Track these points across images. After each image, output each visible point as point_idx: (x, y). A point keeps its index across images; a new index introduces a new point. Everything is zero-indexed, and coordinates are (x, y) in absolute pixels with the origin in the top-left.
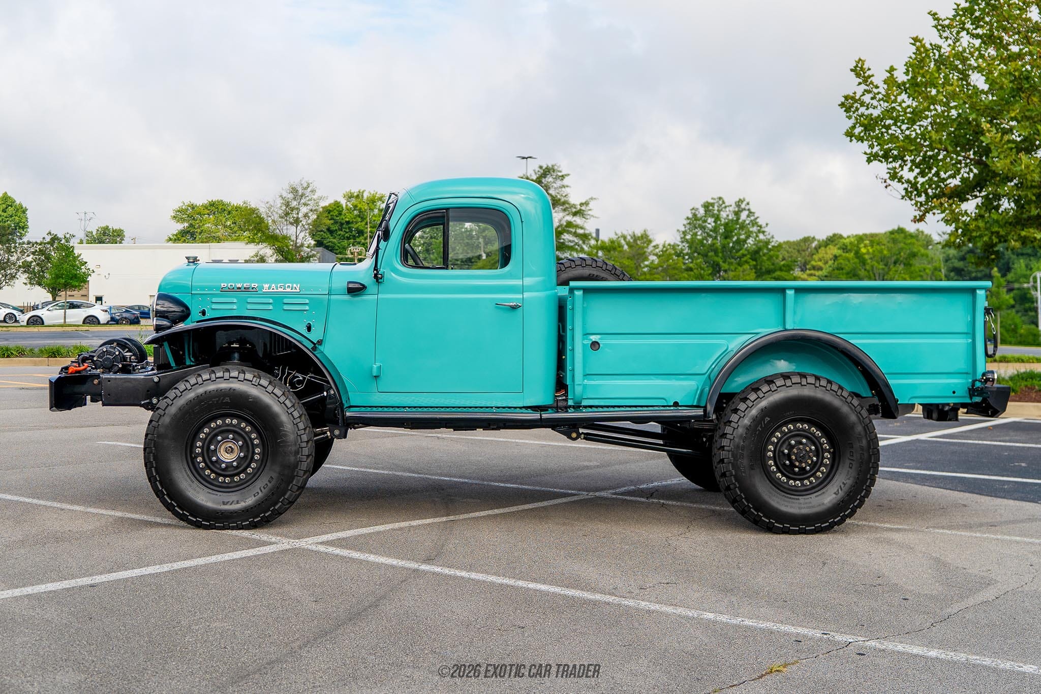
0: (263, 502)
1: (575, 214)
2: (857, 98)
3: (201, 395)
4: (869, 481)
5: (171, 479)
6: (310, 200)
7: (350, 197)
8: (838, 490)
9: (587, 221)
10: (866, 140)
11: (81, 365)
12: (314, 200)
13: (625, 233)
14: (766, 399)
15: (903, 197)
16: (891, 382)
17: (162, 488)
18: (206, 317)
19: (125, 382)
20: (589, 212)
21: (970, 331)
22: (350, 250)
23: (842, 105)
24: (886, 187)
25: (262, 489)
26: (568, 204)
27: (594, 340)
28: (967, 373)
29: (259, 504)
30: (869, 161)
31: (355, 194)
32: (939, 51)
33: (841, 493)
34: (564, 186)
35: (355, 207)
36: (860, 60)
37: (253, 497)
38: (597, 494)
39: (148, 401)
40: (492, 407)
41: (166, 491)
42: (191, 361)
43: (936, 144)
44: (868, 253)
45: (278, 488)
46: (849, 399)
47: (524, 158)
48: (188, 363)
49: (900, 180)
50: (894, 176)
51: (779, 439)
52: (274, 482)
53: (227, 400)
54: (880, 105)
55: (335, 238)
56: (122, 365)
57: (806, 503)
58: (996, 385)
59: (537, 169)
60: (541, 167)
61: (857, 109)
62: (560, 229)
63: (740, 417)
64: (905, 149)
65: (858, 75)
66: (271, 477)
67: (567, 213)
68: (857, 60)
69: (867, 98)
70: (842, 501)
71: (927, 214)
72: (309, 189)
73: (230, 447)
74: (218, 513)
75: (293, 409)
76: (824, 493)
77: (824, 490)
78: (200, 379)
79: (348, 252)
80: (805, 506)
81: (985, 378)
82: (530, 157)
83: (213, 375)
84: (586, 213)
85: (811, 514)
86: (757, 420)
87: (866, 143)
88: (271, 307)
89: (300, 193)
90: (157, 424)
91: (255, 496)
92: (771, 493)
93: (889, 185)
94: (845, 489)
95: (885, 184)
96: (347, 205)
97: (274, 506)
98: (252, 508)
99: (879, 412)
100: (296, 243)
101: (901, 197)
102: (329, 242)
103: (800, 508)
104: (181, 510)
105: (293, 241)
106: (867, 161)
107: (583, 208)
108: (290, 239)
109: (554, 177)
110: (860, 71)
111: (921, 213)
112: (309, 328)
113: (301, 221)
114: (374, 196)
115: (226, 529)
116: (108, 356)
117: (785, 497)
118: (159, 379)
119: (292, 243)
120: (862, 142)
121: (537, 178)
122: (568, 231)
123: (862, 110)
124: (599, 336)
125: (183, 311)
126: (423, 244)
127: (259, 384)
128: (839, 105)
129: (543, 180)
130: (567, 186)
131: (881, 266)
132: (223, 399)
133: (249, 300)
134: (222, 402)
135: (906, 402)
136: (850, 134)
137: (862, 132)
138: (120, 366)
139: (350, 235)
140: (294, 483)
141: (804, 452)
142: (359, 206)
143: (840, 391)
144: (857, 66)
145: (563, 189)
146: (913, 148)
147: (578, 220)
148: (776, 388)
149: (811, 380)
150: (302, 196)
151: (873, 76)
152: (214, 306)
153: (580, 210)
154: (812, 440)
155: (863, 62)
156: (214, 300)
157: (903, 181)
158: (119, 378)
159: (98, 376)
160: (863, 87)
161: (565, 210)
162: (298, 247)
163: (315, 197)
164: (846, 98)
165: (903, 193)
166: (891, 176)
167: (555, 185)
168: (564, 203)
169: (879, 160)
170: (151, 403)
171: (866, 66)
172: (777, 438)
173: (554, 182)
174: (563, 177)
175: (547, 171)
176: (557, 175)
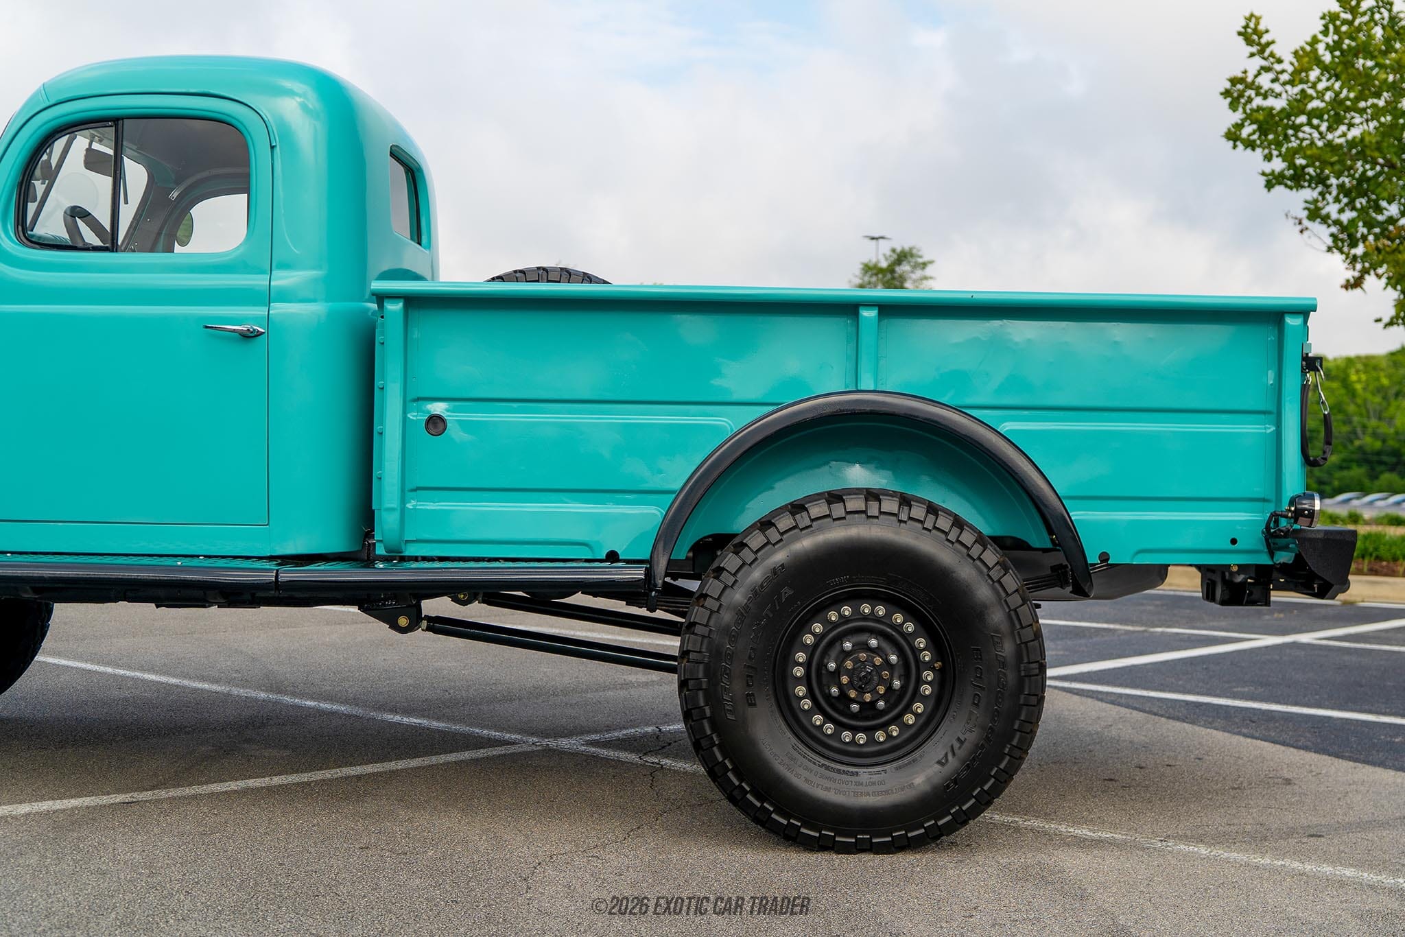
2: (1249, 79)
4: (1018, 735)
8: (946, 755)
10: (1259, 146)
14: (784, 546)
15: (1329, 249)
16: (1075, 515)
21: (1271, 407)
23: (1226, 93)
24: (1301, 232)
27: (433, 413)
28: (1264, 500)
30: (1269, 186)
32: (1390, 11)
33: (953, 763)
34: (926, 278)
36: (1252, 15)
38: (553, 743)
43: (1372, 151)
44: (1359, 381)
46: (976, 551)
47: (873, 238)
49: (1325, 219)
50: (1315, 213)
51: (819, 638)
54: (1286, 92)
57: (874, 784)
58: (1319, 526)
59: (888, 253)
60: (894, 251)
61: (1250, 100)
63: (726, 587)
64: (1325, 163)
65: (1249, 42)
68: (1247, 15)
69: (1265, 81)
70: (955, 781)
71: (1367, 276)
76: (914, 761)
77: (916, 755)
80: (870, 789)
81: (1293, 509)
82: (882, 238)
85: (882, 808)
86: (765, 595)
87: (1259, 150)
92: (792, 759)
93: (1307, 229)
94: (962, 753)
95: (1299, 227)
99: (1067, 584)
101: (1326, 248)
103: (856, 794)
106: (1266, 186)
109: (912, 264)
110: (1252, 34)
111: (1357, 274)
117: (827, 768)
120: (1253, 149)
121: (889, 266)
123: (1258, 101)
124: (444, 404)
128: (1222, 94)
129: (897, 269)
131: (1378, 399)
135: (1128, 562)
136: (1233, 136)
137: (1254, 133)
141: (869, 669)
143: (955, 531)
144: (1246, 27)
145: (925, 282)
146: (1335, 159)
148: (808, 522)
149: (890, 505)
151: (1273, 42)
154: (892, 638)
155: (1258, 19)
157: (1330, 222)
160: (1258, 62)
164: (1234, 81)
165: (1330, 242)
166: (1309, 214)
167: (913, 276)
169: (1286, 186)
171: (1261, 27)
172: (814, 634)
173: (912, 272)
174: (924, 265)
175: (902, 257)
176: (916, 262)
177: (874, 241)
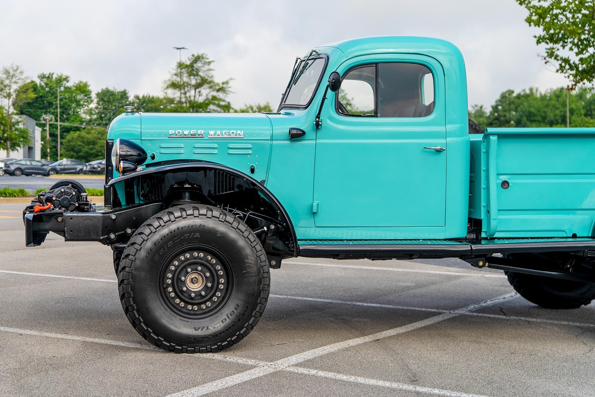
0: (230, 328)
1: (218, 91)
3: (174, 231)
5: (148, 308)
6: (19, 79)
7: (42, 77)
9: (227, 95)
11: (45, 204)
12: (22, 79)
13: (253, 104)
17: (139, 316)
18: (155, 161)
19: (85, 220)
20: (229, 89)
22: (43, 118)
25: (229, 315)
26: (213, 82)
27: (503, 180)
29: (227, 329)
30: (538, 42)
31: (47, 76)
34: (210, 70)
35: (47, 84)
37: (221, 323)
39: (106, 236)
40: (419, 240)
41: (143, 319)
42: (140, 199)
45: (243, 314)
47: (178, 49)
48: (137, 202)
49: (556, 58)
50: (551, 54)
52: (239, 309)
53: (198, 235)
55: (31, 108)
56: (79, 204)
59: (191, 57)
60: (193, 55)
62: (206, 102)
66: (237, 305)
67: (213, 89)
72: (18, 71)
73: (195, 278)
74: (190, 338)
75: (255, 243)
78: (172, 217)
79: (42, 119)
82: (183, 48)
83: (184, 213)
84: (226, 89)
88: (216, 151)
89: (11, 74)
90: (134, 257)
91: (223, 322)
93: (548, 62)
95: (545, 61)
96: (40, 84)
97: (240, 331)
98: (221, 333)
100: (8, 112)
101: (556, 71)
102: (27, 111)
104: (156, 336)
105: (6, 110)
106: (536, 43)
107: (224, 86)
108: (4, 109)
109: (203, 62)
112: (252, 171)
113: (12, 95)
114: (61, 77)
115: (197, 352)
116: (66, 196)
118: (116, 216)
119: (5, 112)
121: (191, 64)
122: (213, 103)
124: (509, 176)
125: (139, 155)
126: (98, 113)
127: (225, 221)
129: (195, 65)
130: (213, 70)
132: (194, 235)
133: (197, 145)
134: (192, 237)
136: (529, 21)
137: (537, 19)
138: (77, 205)
139: (43, 106)
140: (257, 310)
142: (50, 84)
145: (210, 72)
147: (220, 95)
150: (13, 76)
152: (163, 151)
153: (222, 87)
156: (163, 145)
157: (559, 58)
158: (80, 216)
159: (61, 214)
161: (211, 87)
162: (10, 115)
163: (23, 77)
165: (558, 68)
166: (548, 55)
167: (203, 69)
168: (210, 82)
169: (544, 42)
170: (109, 238)
173: (203, 67)
174: (209, 63)
175: (197, 59)
176: (205, 62)
177: (179, 50)
